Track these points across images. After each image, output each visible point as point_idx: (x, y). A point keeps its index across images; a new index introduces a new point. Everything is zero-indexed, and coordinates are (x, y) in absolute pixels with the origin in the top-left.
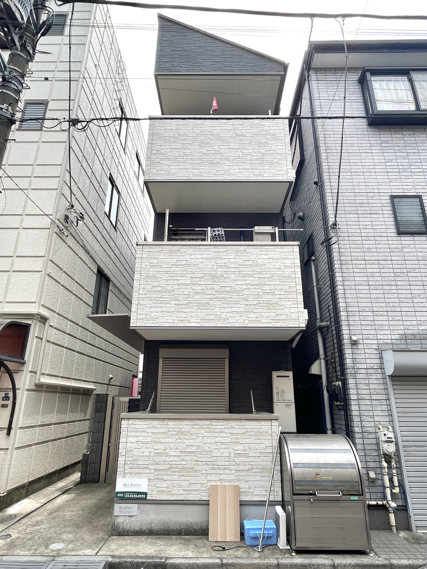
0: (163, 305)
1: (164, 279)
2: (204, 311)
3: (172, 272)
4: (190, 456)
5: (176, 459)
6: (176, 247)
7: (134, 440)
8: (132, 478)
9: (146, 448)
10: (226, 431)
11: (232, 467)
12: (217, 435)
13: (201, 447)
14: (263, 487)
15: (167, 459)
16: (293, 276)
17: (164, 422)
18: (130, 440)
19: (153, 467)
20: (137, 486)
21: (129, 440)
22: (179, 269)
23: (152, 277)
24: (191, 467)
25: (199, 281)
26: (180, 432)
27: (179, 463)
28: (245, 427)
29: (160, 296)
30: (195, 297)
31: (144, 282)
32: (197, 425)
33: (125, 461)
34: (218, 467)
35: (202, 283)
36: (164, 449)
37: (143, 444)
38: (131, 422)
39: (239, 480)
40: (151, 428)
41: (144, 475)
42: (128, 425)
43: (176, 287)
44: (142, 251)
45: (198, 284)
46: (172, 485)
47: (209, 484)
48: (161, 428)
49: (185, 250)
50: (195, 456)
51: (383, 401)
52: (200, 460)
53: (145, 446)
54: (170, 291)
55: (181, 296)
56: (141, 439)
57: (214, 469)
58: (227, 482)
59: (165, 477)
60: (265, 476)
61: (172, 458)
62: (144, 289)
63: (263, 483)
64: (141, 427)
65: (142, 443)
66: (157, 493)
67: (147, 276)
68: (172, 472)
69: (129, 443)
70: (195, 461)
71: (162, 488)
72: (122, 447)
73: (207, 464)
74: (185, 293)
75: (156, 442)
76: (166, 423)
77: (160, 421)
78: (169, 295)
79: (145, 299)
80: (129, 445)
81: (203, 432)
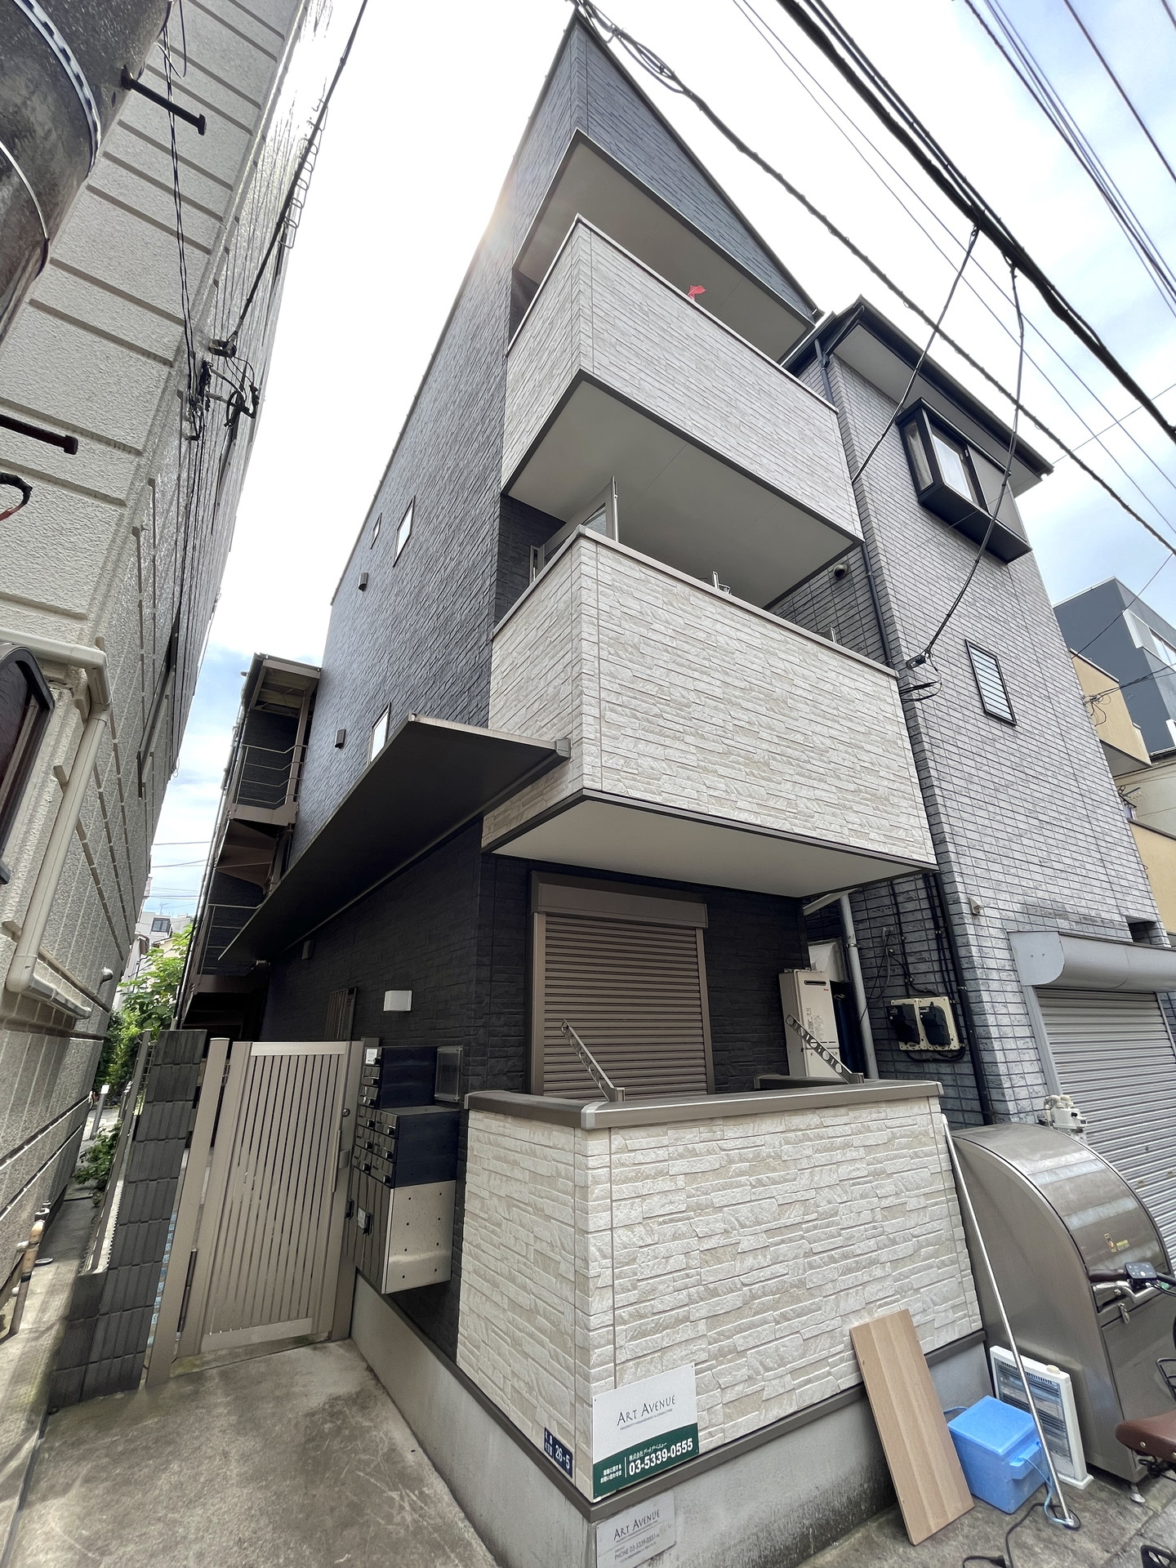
0: (668, 742)
1: (661, 663)
2: (763, 783)
3: (680, 653)
4: (791, 1240)
5: (761, 1260)
6: (680, 586)
7: (636, 1214)
8: (644, 1376)
9: (675, 1238)
10: (857, 1140)
11: (884, 1255)
12: (838, 1156)
13: (812, 1201)
14: (946, 1300)
15: (739, 1267)
16: (899, 742)
17: (714, 1128)
18: (621, 1216)
19: (702, 1310)
20: (663, 1410)
21: (622, 1214)
22: (693, 650)
23: (630, 649)
24: (800, 1281)
25: (740, 697)
26: (760, 1162)
27: (767, 1272)
28: (889, 1123)
29: (656, 710)
30: (739, 739)
31: (610, 654)
32: (794, 1130)
33: (614, 1309)
34: (857, 1262)
35: (749, 705)
36: (726, 1231)
37: (664, 1222)
38: (618, 1139)
39: (902, 1292)
40: (681, 1156)
41: (679, 1352)
42: (610, 1154)
43: (692, 697)
44: (597, 560)
45: (739, 705)
46: (762, 1363)
47: (847, 1328)
48: (709, 1153)
49: (702, 604)
50: (802, 1237)
51: (1028, 1040)
52: (817, 1247)
53: (669, 1229)
54: (681, 706)
55: (708, 728)
56: (655, 1205)
57: (849, 1270)
58: (881, 1306)
59: (738, 1340)
60: (943, 1264)
61: (750, 1261)
62: (611, 675)
63: (945, 1285)
64: (652, 1156)
65: (661, 1219)
66: (725, 1415)
67: (616, 640)
68: (756, 1313)
69: (620, 1231)
70: (806, 1256)
71: (736, 1388)
72: (600, 1250)
73: (833, 1260)
74: (714, 721)
75: (699, 1209)
76: (718, 1134)
77: (702, 1129)
78: (677, 715)
79: (620, 708)
80: (622, 1236)
81: (809, 1152)
